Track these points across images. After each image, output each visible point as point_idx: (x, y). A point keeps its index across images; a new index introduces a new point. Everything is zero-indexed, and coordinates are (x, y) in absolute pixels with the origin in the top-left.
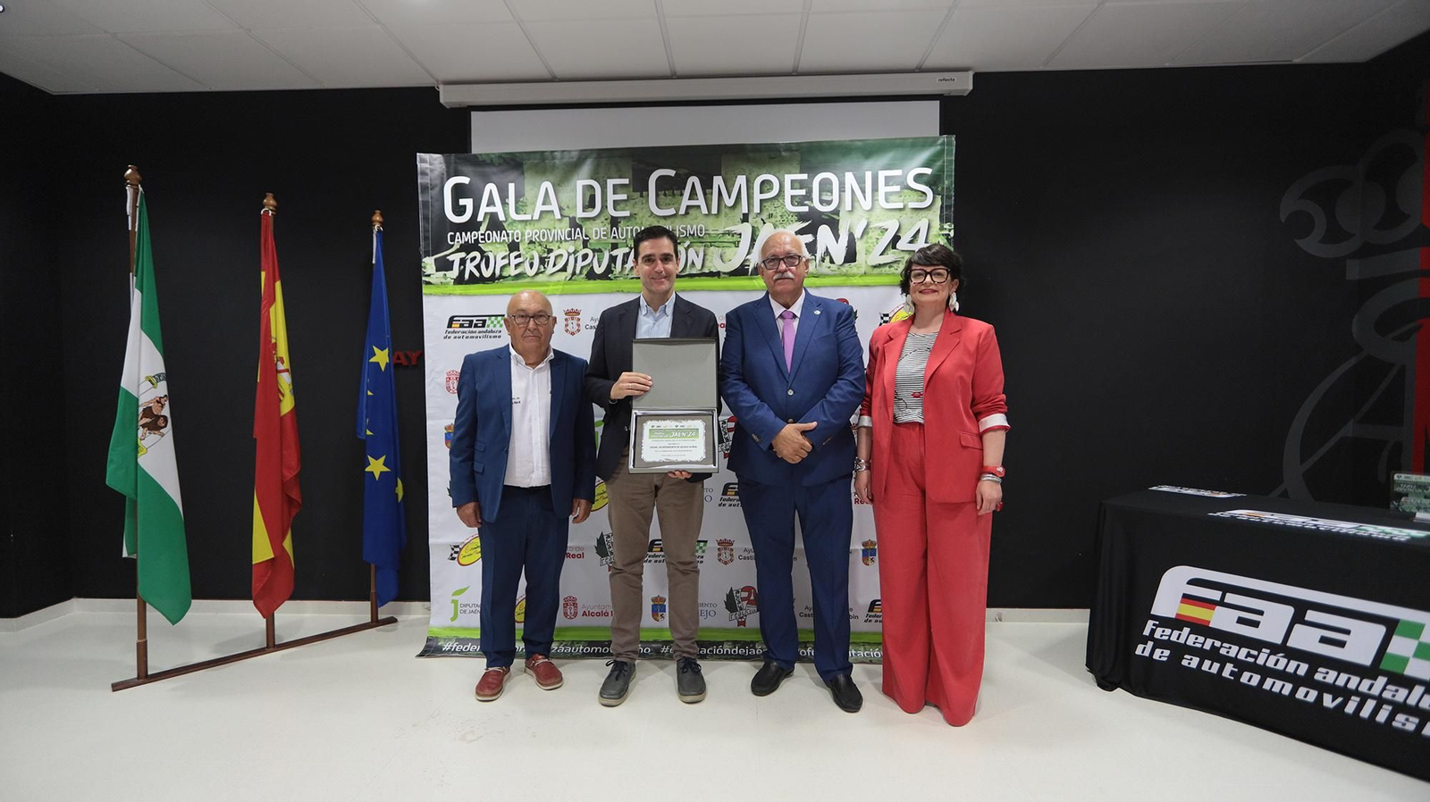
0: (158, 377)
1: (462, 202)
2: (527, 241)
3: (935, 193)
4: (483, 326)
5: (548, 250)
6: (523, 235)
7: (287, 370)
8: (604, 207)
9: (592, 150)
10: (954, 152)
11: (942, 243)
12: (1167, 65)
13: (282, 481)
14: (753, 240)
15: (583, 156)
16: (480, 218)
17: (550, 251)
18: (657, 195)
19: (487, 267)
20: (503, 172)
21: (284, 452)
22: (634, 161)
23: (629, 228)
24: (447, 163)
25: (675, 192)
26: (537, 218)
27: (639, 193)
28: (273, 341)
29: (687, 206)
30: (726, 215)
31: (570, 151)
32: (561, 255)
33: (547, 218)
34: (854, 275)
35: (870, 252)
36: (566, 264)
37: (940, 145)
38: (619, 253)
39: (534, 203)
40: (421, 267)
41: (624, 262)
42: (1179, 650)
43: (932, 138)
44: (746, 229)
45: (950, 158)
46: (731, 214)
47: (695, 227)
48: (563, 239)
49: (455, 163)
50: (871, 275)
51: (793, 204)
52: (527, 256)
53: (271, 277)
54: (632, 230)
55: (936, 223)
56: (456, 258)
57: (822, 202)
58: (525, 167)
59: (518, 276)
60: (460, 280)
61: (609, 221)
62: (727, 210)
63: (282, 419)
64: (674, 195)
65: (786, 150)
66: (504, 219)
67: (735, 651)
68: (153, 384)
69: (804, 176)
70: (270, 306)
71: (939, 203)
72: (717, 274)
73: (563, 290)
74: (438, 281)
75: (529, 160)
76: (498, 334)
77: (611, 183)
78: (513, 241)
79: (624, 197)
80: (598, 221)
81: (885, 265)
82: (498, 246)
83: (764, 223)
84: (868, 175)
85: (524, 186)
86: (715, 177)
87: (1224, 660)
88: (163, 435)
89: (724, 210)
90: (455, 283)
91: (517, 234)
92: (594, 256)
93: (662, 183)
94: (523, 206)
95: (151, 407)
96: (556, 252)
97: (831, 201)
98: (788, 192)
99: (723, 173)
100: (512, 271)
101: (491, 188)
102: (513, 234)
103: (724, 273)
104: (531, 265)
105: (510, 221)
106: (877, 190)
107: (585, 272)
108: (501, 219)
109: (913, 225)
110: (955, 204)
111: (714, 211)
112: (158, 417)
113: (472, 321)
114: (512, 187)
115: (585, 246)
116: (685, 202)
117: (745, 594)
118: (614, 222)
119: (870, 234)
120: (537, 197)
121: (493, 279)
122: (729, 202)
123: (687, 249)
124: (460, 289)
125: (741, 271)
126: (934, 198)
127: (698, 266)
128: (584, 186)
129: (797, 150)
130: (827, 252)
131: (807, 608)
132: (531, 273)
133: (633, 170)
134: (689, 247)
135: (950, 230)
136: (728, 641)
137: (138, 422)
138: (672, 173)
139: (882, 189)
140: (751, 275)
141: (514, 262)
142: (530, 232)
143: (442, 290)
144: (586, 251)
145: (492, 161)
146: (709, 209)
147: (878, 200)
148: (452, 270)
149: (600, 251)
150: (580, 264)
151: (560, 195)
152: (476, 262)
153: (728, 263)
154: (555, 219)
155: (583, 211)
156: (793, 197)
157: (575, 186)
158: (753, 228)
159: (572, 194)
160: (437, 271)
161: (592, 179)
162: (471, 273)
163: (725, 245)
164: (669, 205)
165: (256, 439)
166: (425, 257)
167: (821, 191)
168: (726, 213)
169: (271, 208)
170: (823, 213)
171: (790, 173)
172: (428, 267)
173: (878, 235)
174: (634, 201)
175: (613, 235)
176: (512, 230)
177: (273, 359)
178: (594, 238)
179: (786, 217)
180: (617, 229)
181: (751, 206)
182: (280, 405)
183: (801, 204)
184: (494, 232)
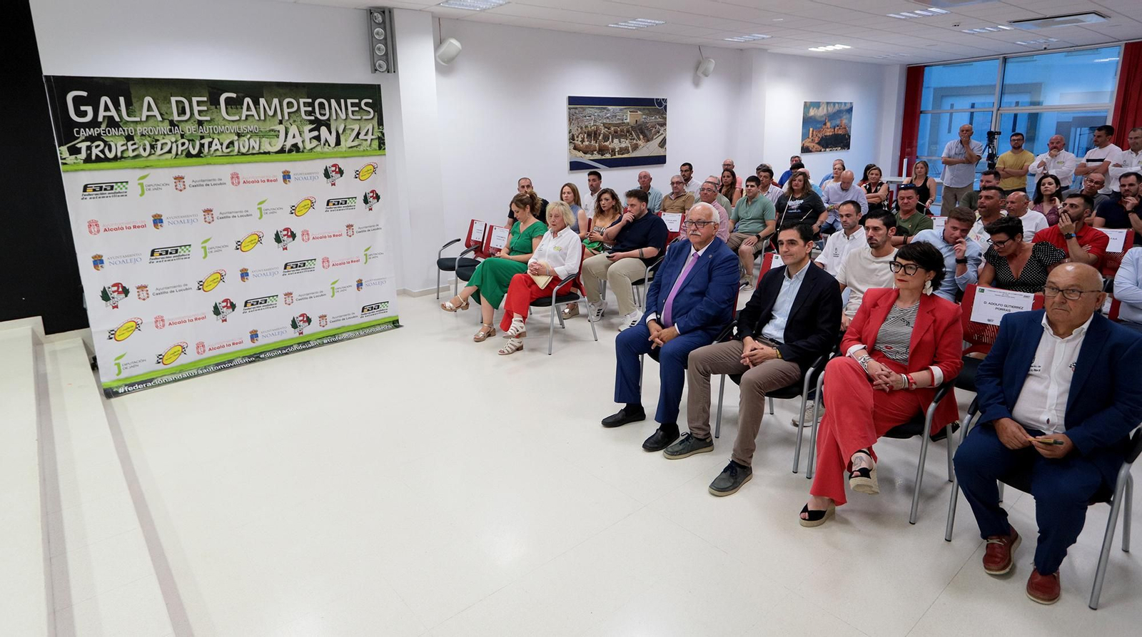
1: (83, 108)
2: (139, 135)
3: (375, 111)
4: (112, 189)
5: (155, 140)
6: (135, 130)
8: (192, 114)
11: (379, 136)
14: (286, 134)
16: (100, 119)
17: (157, 140)
18: (226, 108)
19: (110, 150)
22: (207, 88)
23: (211, 127)
26: (145, 120)
27: (214, 107)
29: (246, 115)
32: (166, 143)
33: (152, 120)
35: (347, 140)
36: (171, 148)
37: (375, 88)
38: (206, 141)
39: (141, 110)
40: (57, 154)
41: (210, 146)
43: (370, 85)
44: (281, 128)
45: (379, 95)
46: (272, 120)
47: (252, 127)
48: (166, 133)
50: (348, 152)
51: (306, 115)
52: (140, 144)
54: (213, 129)
55: (376, 126)
56: (83, 146)
57: (321, 114)
59: (136, 157)
60: (88, 160)
61: (196, 122)
62: (269, 117)
64: (237, 108)
66: (119, 120)
67: (300, 348)
69: (310, 100)
71: (376, 114)
72: (269, 153)
74: (72, 162)
76: (125, 194)
77: (195, 100)
78: (129, 134)
79: (205, 108)
80: (189, 122)
81: (354, 146)
82: (117, 137)
83: (292, 125)
85: (131, 100)
86: (260, 99)
90: (84, 163)
91: (131, 130)
92: (189, 144)
93: (228, 101)
94: (132, 112)
96: (162, 141)
97: (326, 114)
98: (303, 109)
99: (265, 95)
100: (131, 154)
101: (105, 99)
102: (128, 130)
103: (272, 152)
104: (145, 150)
105: (124, 121)
106: (348, 110)
107: (184, 153)
108: (117, 120)
109: (366, 127)
111: (262, 118)
113: (102, 186)
114: (122, 99)
115: (182, 136)
116: (245, 113)
117: (301, 319)
118: (200, 123)
119: (347, 132)
120: (142, 106)
121: (116, 159)
122: (271, 113)
123: (249, 139)
124: (90, 166)
125: (282, 151)
127: (257, 148)
128: (176, 101)
129: (306, 87)
130: (326, 141)
132: (145, 154)
133: (208, 93)
134: (250, 138)
135: (383, 130)
136: (295, 344)
138: (234, 95)
139: (350, 109)
140: (287, 153)
141: (131, 148)
142: (140, 129)
143: (75, 167)
144: (184, 141)
146: (259, 116)
147: (348, 115)
148: (80, 153)
149: (193, 140)
150: (180, 148)
151: (159, 105)
152: (101, 147)
153: (274, 147)
154: (158, 121)
155: (179, 116)
156: (305, 111)
157: (170, 100)
158: (286, 127)
159: (168, 105)
160: (70, 155)
161: (182, 96)
162: (97, 155)
163: (271, 137)
164: (235, 114)
166: (59, 146)
167: (320, 109)
168: (269, 119)
170: (322, 120)
171: (302, 98)
172: (62, 153)
173: (350, 132)
174: (212, 111)
175: (200, 131)
176: (126, 127)
178: (188, 133)
179: (303, 122)
180: (203, 128)
181: (283, 116)
183: (310, 115)
184: (113, 129)
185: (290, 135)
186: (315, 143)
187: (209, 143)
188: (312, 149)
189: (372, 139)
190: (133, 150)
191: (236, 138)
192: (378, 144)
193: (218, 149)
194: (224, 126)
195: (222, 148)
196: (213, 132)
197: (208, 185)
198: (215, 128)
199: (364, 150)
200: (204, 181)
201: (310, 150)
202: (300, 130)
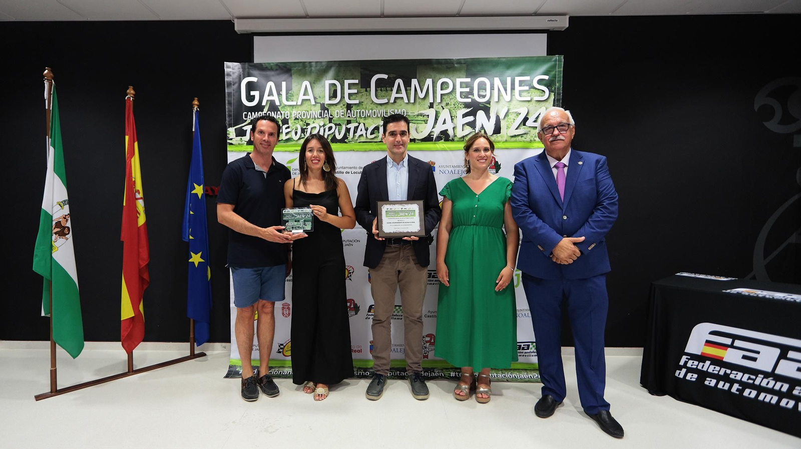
0: (64, 202)
1: (252, 93)
2: (293, 118)
3: (550, 91)
5: (307, 124)
6: (291, 114)
7: (141, 198)
8: (343, 97)
9: (335, 62)
10: (562, 66)
12: (688, 13)
13: (139, 268)
14: (436, 119)
15: (330, 65)
16: (264, 103)
17: (308, 124)
18: (376, 90)
20: (278, 74)
21: (140, 250)
22: (361, 69)
23: (358, 111)
24: (244, 69)
25: (388, 89)
26: (300, 104)
27: (365, 89)
28: (133, 180)
29: (395, 98)
31: (321, 62)
32: (315, 127)
33: (307, 103)
34: (499, 142)
35: (509, 128)
37: (554, 61)
38: (352, 126)
39: (298, 95)
40: (226, 134)
41: (355, 132)
42: (703, 375)
44: (432, 112)
45: (560, 69)
46: (423, 103)
47: (400, 110)
48: (316, 117)
49: (248, 68)
50: (510, 142)
51: (461, 97)
52: (293, 127)
53: (132, 139)
54: (360, 112)
57: (479, 96)
58: (292, 71)
59: (288, 140)
61: (346, 106)
62: (420, 100)
63: (139, 228)
64: (387, 90)
65: (457, 63)
66: (279, 104)
68: (61, 207)
69: (469, 80)
70: (132, 158)
71: (552, 97)
74: (237, 143)
75: (295, 67)
77: (347, 82)
78: (285, 118)
79: (355, 91)
80: (339, 106)
81: (518, 136)
83: (443, 109)
84: (509, 80)
85: (292, 84)
86: (413, 80)
87: (732, 382)
88: (67, 239)
89: (418, 100)
90: (247, 145)
91: (287, 114)
92: (336, 128)
93: (378, 82)
94: (291, 96)
95: (60, 221)
96: (312, 126)
97: (485, 95)
98: (459, 90)
99: (417, 77)
100: (284, 137)
101: (271, 84)
103: (418, 140)
104: (296, 133)
105: (283, 105)
106: (514, 89)
108: (277, 104)
109: (536, 111)
110: (562, 98)
111: (412, 101)
112: (64, 228)
114: (284, 84)
115: (330, 122)
116: (394, 95)
117: (428, 339)
118: (349, 107)
119: (510, 116)
120: (300, 91)
122: (421, 95)
125: (428, 139)
126: (550, 94)
128: (329, 84)
129: (465, 63)
130: (483, 128)
132: (296, 138)
133: (361, 74)
137: (52, 231)
138: (385, 76)
139: (517, 88)
140: (434, 141)
141: (285, 131)
142: (295, 113)
143: (239, 148)
144: (332, 125)
145: (271, 67)
146: (409, 100)
147: (514, 95)
149: (340, 125)
150: (327, 133)
151: (314, 89)
153: (420, 134)
154: (311, 105)
155: (329, 100)
156: (461, 93)
157: (324, 84)
158: (436, 112)
159: (322, 89)
160: (236, 137)
161: (335, 80)
163: (419, 122)
164: (384, 96)
165: (123, 242)
166: (229, 127)
167: (479, 89)
168: (419, 102)
169: (132, 95)
170: (480, 103)
171: (460, 78)
172: (231, 134)
173: (515, 117)
174: (361, 94)
175: (348, 115)
176: (284, 111)
177: (133, 191)
178: (336, 117)
179: (457, 106)
180: (351, 111)
181: (435, 98)
182: (137, 220)
183: (467, 97)
184: (273, 112)
185: (440, 120)
186: (468, 130)
187: (355, 127)
188: (463, 137)
190: (287, 134)
193: (362, 135)
194: (372, 110)
195: (366, 134)
196: (360, 116)
197: (349, 173)
198: (363, 112)
199: (531, 140)
200: (345, 168)
201: (461, 138)
202: (452, 115)
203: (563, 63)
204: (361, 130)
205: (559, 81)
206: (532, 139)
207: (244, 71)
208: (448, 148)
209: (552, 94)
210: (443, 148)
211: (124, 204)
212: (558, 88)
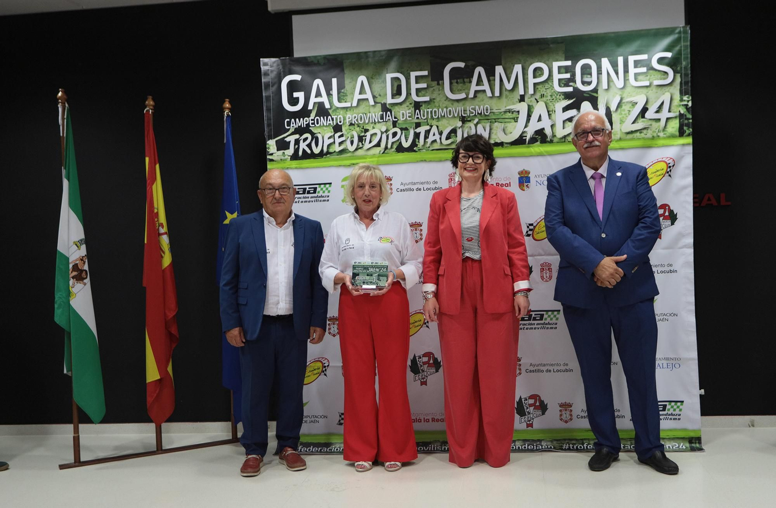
0: (81, 242)
1: (296, 95)
2: (348, 124)
3: (675, 72)
4: (315, 192)
6: (344, 119)
7: (165, 233)
8: (409, 94)
9: (397, 50)
10: (689, 38)
11: (682, 112)
13: (165, 319)
14: (529, 116)
15: (390, 55)
16: (310, 107)
17: (366, 131)
18: (451, 83)
19: (317, 145)
20: (327, 70)
21: (167, 297)
22: (431, 57)
23: (429, 110)
24: (284, 64)
25: (465, 80)
26: (356, 105)
27: (436, 82)
28: (156, 211)
29: (475, 91)
30: (507, 97)
31: (380, 51)
32: (376, 134)
33: (364, 104)
35: (624, 122)
36: (380, 140)
37: (678, 33)
39: (353, 94)
40: (265, 148)
41: (426, 137)
43: (671, 28)
44: (523, 107)
45: (685, 44)
46: (511, 95)
47: (482, 107)
48: (376, 121)
49: (289, 64)
50: (625, 140)
51: (560, 86)
52: (348, 135)
53: (153, 161)
54: (431, 112)
55: (677, 96)
56: (292, 139)
57: (583, 83)
58: (345, 65)
59: (342, 152)
60: (295, 157)
61: (413, 105)
62: (507, 93)
63: (164, 271)
64: (464, 82)
65: (553, 43)
66: (329, 107)
67: (525, 447)
68: (78, 247)
69: (569, 63)
70: (153, 184)
71: (678, 80)
72: (501, 144)
73: (378, 161)
74: (279, 158)
75: (347, 60)
76: (326, 199)
77: (413, 74)
78: (337, 124)
79: (424, 85)
80: (404, 106)
81: (636, 131)
82: (325, 128)
83: (538, 102)
84: (620, 60)
85: (344, 81)
86: (496, 67)
88: (85, 284)
89: (504, 93)
90: (291, 160)
91: (340, 118)
92: (402, 134)
93: (453, 73)
94: (343, 96)
95: (77, 264)
96: (371, 132)
97: (591, 82)
98: (556, 76)
99: (503, 62)
100: (337, 148)
101: (318, 82)
103: (507, 143)
104: (352, 143)
105: (334, 108)
106: (628, 72)
107: (395, 146)
108: (326, 107)
109: (658, 98)
110: (691, 81)
111: (497, 94)
112: (82, 271)
113: (306, 188)
114: (334, 81)
115: (395, 124)
116: (474, 87)
117: (531, 401)
118: (417, 106)
119: (624, 107)
120: (355, 88)
121: (321, 154)
122: (509, 86)
123: (476, 125)
124: (295, 163)
125: (520, 141)
126: (674, 76)
128: (391, 78)
129: (562, 43)
131: (582, 411)
132: (352, 148)
133: (431, 63)
134: (478, 123)
135: (688, 101)
136: (519, 440)
137: (69, 275)
138: (462, 65)
139: (632, 70)
140: (528, 144)
141: (338, 141)
142: (350, 116)
143: (282, 165)
144: (396, 130)
145: (318, 61)
146: (493, 92)
147: (628, 80)
148: (289, 149)
149: (406, 129)
150: (391, 140)
151: (373, 85)
152: (308, 142)
153: (509, 135)
154: (369, 106)
155: (392, 98)
156: (560, 80)
157: (385, 78)
158: (529, 106)
159: (382, 85)
160: (277, 151)
161: (398, 72)
162: (303, 149)
163: (507, 120)
164: (461, 90)
165: (145, 287)
166: (269, 140)
167: (582, 74)
168: (506, 95)
169: (151, 107)
170: (584, 92)
171: (557, 60)
172: (271, 148)
173: (630, 107)
174: (432, 89)
175: (416, 116)
176: (336, 115)
177: (154, 224)
178: (402, 119)
179: (555, 97)
180: (420, 111)
181: (526, 89)
182: (161, 260)
183: (567, 85)
184: (322, 118)
185: (534, 117)
187: (426, 131)
188: (565, 137)
189: (668, 119)
191: (460, 124)
192: (678, 125)
193: (435, 141)
194: (447, 108)
195: (440, 139)
196: (432, 116)
197: (420, 189)
198: (435, 112)
199: (653, 137)
200: (415, 184)
201: (561, 138)
202: (550, 109)
203: (689, 36)
204: (434, 135)
205: (686, 58)
206: (655, 135)
207: (284, 68)
208: (547, 152)
209: (678, 76)
210: (539, 153)
211: (146, 242)
212: (686, 68)
